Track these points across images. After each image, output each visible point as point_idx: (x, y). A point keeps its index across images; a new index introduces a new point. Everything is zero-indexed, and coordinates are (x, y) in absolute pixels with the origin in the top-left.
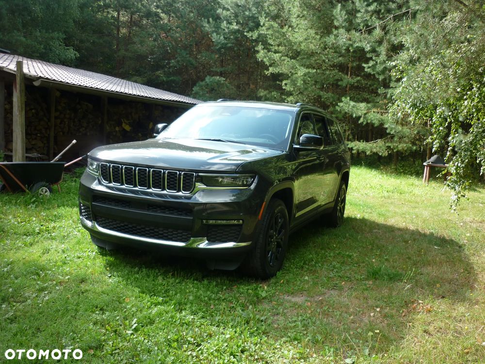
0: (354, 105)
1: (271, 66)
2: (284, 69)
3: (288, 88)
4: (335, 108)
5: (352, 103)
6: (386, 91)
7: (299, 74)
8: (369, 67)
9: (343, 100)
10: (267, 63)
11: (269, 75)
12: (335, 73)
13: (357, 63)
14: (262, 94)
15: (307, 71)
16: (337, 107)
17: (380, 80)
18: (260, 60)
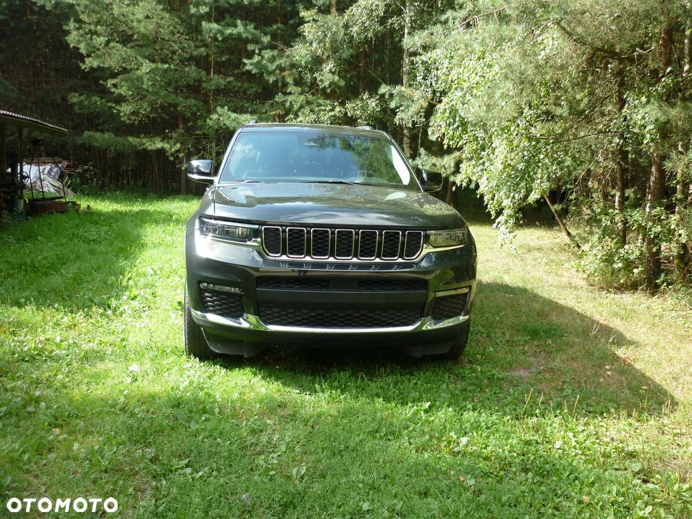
0: (236, 117)
1: (88, 56)
2: (111, 62)
3: (123, 91)
4: (205, 121)
5: (233, 115)
6: (286, 98)
7: (144, 71)
8: (251, 64)
9: (218, 111)
10: (83, 51)
11: (86, 70)
12: (192, 71)
13: (227, 57)
14: (75, 100)
15: (154, 66)
16: (208, 120)
17: (271, 82)
18: (72, 45)
